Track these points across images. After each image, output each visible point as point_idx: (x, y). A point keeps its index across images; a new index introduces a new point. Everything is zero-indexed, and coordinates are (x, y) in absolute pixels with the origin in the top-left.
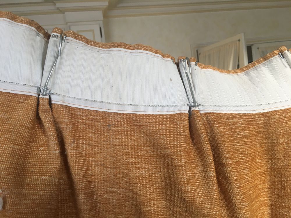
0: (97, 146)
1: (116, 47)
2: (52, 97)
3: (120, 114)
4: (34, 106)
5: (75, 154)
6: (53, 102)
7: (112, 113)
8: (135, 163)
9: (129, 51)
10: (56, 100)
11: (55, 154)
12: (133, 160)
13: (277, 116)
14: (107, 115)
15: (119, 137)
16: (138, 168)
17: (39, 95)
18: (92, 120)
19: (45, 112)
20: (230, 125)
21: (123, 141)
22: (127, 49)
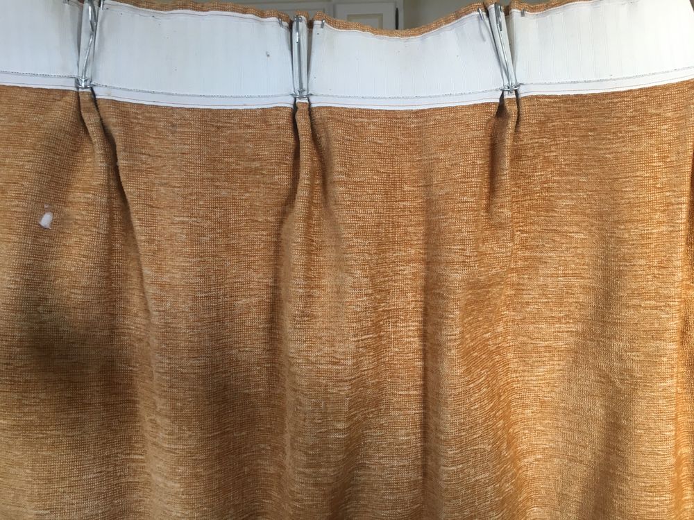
0: (160, 157)
1: (180, 8)
2: (96, 89)
3: (188, 109)
4: (74, 104)
5: (128, 166)
6: (97, 97)
7: (177, 108)
8: (212, 179)
9: (200, 13)
10: (101, 94)
11: (101, 167)
12: (210, 175)
13: (439, 117)
14: (170, 112)
15: (189, 142)
16: (217, 187)
17: (78, 88)
18: (151, 119)
19: (88, 110)
20: (356, 126)
21: (194, 147)
22: (197, 10)
